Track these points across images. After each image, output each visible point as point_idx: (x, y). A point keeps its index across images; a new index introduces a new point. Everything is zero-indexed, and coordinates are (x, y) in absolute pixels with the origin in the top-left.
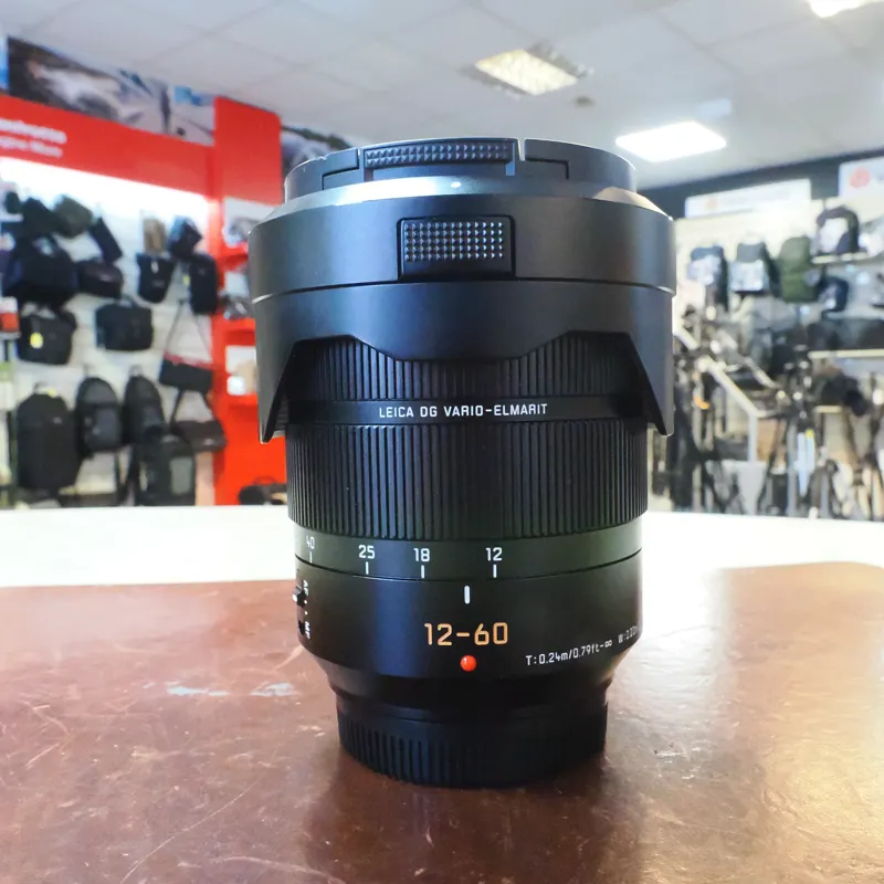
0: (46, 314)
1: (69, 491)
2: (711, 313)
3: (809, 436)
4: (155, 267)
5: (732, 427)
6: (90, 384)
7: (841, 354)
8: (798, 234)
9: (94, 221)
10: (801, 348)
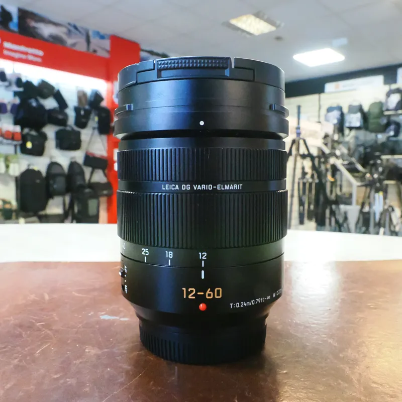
0: (34, 133)
1: (42, 213)
2: (336, 137)
3: (381, 194)
4: (82, 113)
5: (345, 190)
6: (53, 165)
7: (396, 157)
8: (378, 101)
9: (55, 91)
10: (377, 154)
